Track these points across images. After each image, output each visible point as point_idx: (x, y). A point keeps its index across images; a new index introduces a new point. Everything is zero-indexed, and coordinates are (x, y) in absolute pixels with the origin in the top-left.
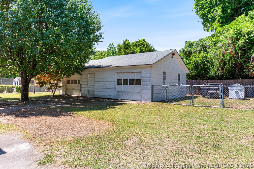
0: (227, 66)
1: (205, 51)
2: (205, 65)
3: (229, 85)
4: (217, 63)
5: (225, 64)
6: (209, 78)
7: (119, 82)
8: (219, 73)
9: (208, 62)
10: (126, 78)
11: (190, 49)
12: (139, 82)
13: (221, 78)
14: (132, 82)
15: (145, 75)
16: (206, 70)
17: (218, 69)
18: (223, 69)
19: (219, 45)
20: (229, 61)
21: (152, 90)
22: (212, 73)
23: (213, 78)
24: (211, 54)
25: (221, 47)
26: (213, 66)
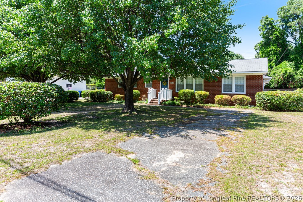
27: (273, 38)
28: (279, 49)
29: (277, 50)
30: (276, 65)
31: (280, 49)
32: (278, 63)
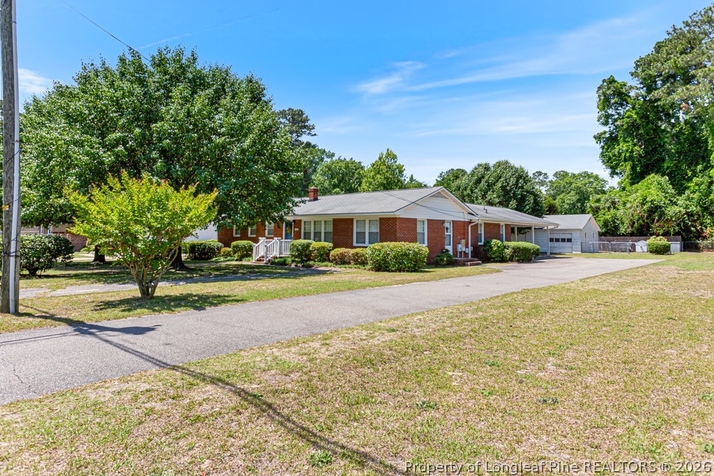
0: (636, 225)
1: (615, 208)
2: (615, 223)
3: (636, 241)
4: (627, 222)
5: (634, 223)
6: (620, 235)
7: (551, 240)
8: (629, 230)
9: (618, 219)
10: (558, 237)
11: (598, 204)
12: (570, 240)
13: (632, 234)
14: (563, 240)
15: (575, 236)
16: (617, 228)
17: (628, 227)
18: (632, 226)
19: (628, 205)
20: (638, 220)
21: (582, 246)
22: (622, 230)
23: (623, 235)
24: (620, 213)
25: (630, 208)
26: (623, 223)
27: (623, 126)
28: (636, 148)
29: (632, 152)
30: (632, 184)
31: (639, 149)
32: (636, 177)
